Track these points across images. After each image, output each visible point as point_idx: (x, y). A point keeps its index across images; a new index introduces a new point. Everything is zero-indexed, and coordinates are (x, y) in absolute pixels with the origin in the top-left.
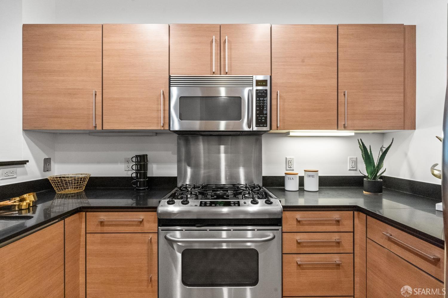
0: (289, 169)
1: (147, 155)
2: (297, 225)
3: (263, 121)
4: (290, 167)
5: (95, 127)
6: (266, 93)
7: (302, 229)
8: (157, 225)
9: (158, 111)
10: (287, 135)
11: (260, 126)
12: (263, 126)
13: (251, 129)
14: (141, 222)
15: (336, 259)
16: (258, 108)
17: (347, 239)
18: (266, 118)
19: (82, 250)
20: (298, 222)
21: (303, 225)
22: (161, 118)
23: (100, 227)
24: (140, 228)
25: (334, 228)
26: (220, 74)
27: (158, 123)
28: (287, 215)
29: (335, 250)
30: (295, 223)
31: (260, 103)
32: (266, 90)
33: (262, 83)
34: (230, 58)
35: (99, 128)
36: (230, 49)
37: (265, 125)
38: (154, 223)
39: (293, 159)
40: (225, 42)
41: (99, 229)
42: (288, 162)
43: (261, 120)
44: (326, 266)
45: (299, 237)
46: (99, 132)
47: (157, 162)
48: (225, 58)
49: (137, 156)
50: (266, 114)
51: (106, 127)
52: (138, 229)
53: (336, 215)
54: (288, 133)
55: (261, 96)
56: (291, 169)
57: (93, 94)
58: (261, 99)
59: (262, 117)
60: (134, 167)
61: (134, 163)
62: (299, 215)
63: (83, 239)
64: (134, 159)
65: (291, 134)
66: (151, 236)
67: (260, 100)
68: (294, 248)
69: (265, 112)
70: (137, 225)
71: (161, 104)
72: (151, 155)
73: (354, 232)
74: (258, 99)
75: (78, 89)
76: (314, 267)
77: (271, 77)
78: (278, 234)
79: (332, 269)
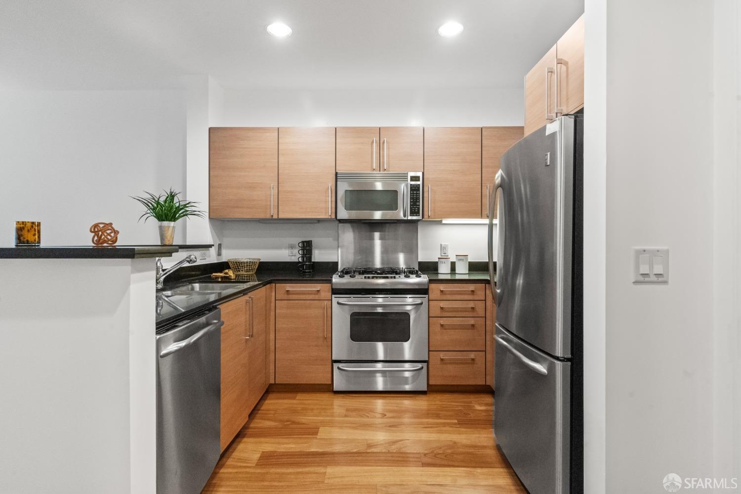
0: (444, 255)
1: (311, 241)
2: (441, 294)
3: (416, 211)
4: (445, 253)
5: (272, 216)
6: (419, 188)
7: (444, 297)
8: (331, 294)
9: (326, 202)
10: (440, 223)
11: (413, 216)
12: (416, 216)
13: (406, 218)
14: (318, 291)
15: (472, 321)
16: (412, 200)
17: (480, 306)
18: (419, 208)
19: (273, 313)
20: (442, 291)
21: (445, 294)
22: (329, 208)
23: (286, 295)
24: (317, 296)
25: (470, 297)
26: (380, 171)
27: (326, 213)
28: (433, 286)
29: (471, 314)
30: (439, 292)
31: (413, 196)
32: (419, 185)
33: (415, 178)
34: (388, 156)
35: (275, 217)
36: (388, 148)
37: (418, 215)
38: (329, 292)
39: (447, 245)
40: (384, 142)
41: (286, 297)
42: (443, 248)
43: (415, 210)
44: (463, 327)
45: (442, 304)
46: (276, 219)
47: (318, 248)
48: (383, 156)
49: (303, 242)
50: (419, 205)
51: (281, 216)
52: (316, 297)
53: (471, 287)
54: (441, 221)
55: (414, 189)
56: (446, 255)
57: (270, 188)
58: (415, 192)
59: (415, 208)
60: (300, 252)
61: (301, 248)
62: (442, 287)
63: (273, 304)
64: (300, 245)
65: (444, 222)
66: (326, 302)
67: (413, 193)
68: (437, 312)
69: (418, 204)
70: (315, 294)
71: (329, 196)
72: (316, 241)
73: (485, 300)
74: (412, 192)
75: (257, 183)
76: (454, 327)
77: (423, 173)
78: (425, 301)
79: (468, 329)
